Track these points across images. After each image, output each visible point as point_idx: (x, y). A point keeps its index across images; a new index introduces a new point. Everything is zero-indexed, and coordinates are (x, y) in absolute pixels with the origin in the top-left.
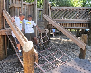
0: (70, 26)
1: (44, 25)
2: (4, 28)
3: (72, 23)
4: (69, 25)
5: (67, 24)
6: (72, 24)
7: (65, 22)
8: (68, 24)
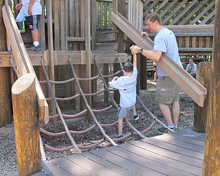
0: (201, 43)
1: (113, 42)
2: (7, 50)
3: (205, 37)
4: (198, 40)
5: (191, 40)
6: (208, 39)
7: (185, 34)
8: (194, 40)
